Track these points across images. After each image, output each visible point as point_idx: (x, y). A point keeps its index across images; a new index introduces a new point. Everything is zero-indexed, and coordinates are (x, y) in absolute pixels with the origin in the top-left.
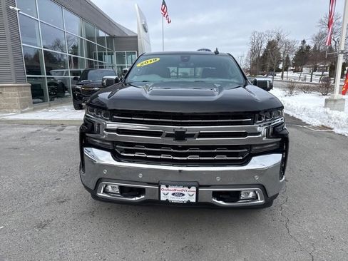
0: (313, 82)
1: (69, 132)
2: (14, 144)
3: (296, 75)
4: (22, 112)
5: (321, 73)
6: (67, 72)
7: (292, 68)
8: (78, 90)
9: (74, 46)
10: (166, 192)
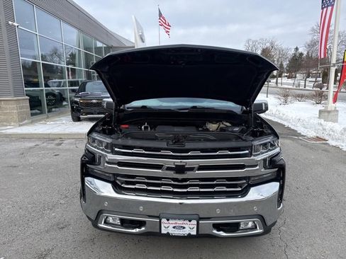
0: (307, 88)
1: (68, 147)
2: (13, 161)
3: (290, 81)
4: (20, 126)
5: (314, 80)
6: (65, 82)
7: (286, 74)
8: (76, 102)
9: (72, 53)
10: (167, 226)
